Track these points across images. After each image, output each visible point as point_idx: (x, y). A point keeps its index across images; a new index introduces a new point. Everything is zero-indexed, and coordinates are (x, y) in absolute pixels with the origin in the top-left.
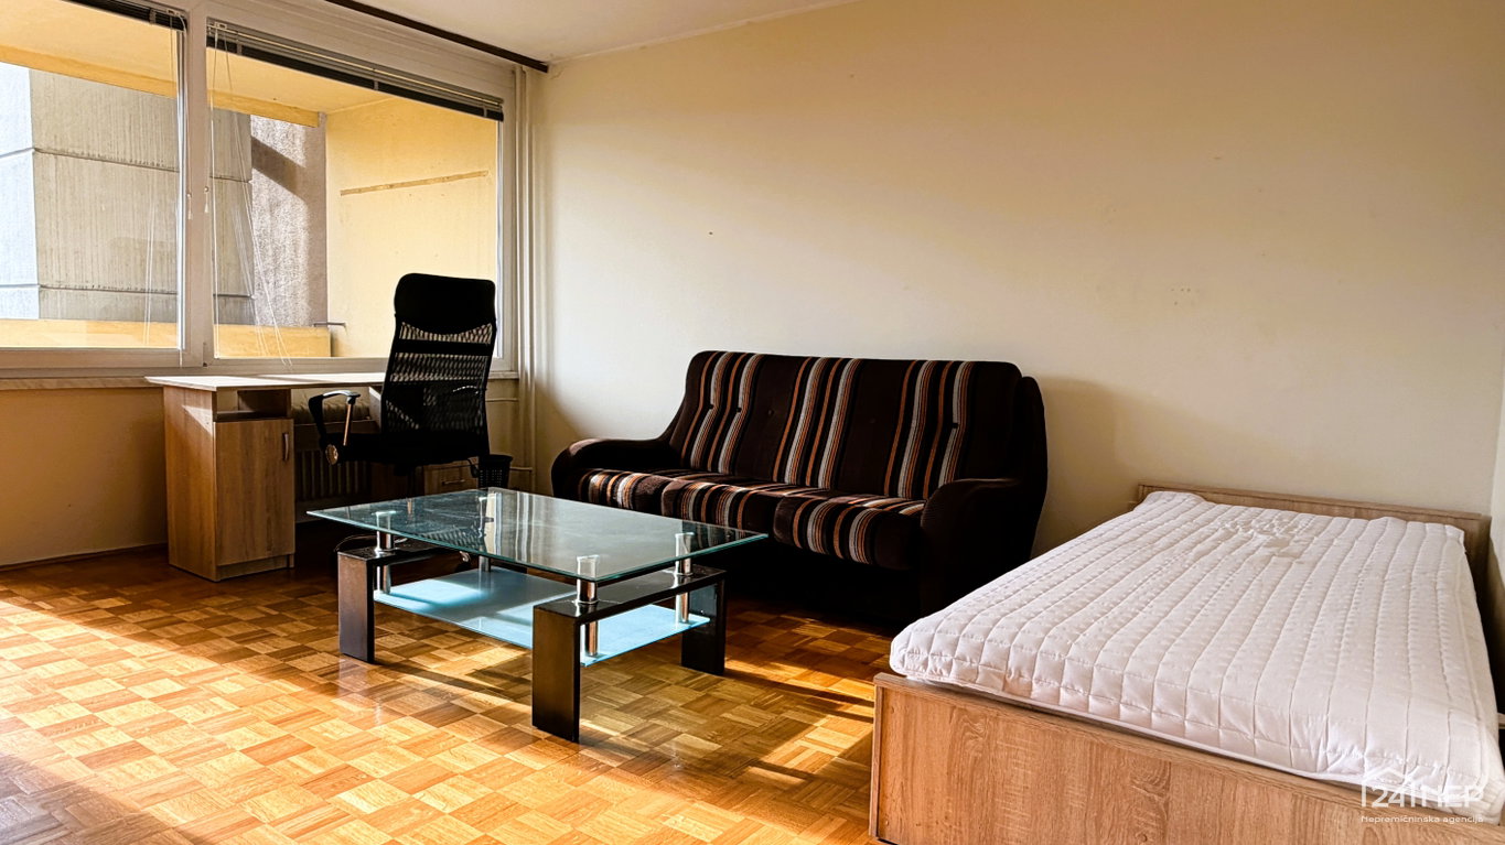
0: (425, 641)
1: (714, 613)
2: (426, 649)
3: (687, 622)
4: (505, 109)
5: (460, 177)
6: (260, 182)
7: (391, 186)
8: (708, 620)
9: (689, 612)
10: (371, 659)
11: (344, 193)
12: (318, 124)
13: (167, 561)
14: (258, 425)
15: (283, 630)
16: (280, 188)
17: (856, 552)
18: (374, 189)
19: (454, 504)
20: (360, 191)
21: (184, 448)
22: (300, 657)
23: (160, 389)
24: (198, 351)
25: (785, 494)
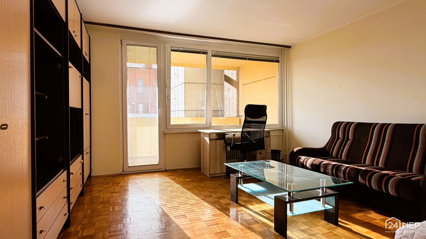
0: (251, 200)
1: (334, 205)
2: (251, 202)
3: (325, 207)
4: (280, 59)
5: (269, 78)
6: (226, 84)
7: (253, 82)
8: (332, 207)
9: (325, 203)
10: (237, 203)
11: (243, 85)
12: (238, 69)
13: (201, 171)
14: (218, 141)
15: (220, 191)
16: (230, 85)
17: (391, 191)
18: (249, 83)
19: (259, 164)
20: (246, 84)
21: (204, 146)
22: (222, 199)
23: (200, 132)
24: (208, 124)
25: (364, 168)
